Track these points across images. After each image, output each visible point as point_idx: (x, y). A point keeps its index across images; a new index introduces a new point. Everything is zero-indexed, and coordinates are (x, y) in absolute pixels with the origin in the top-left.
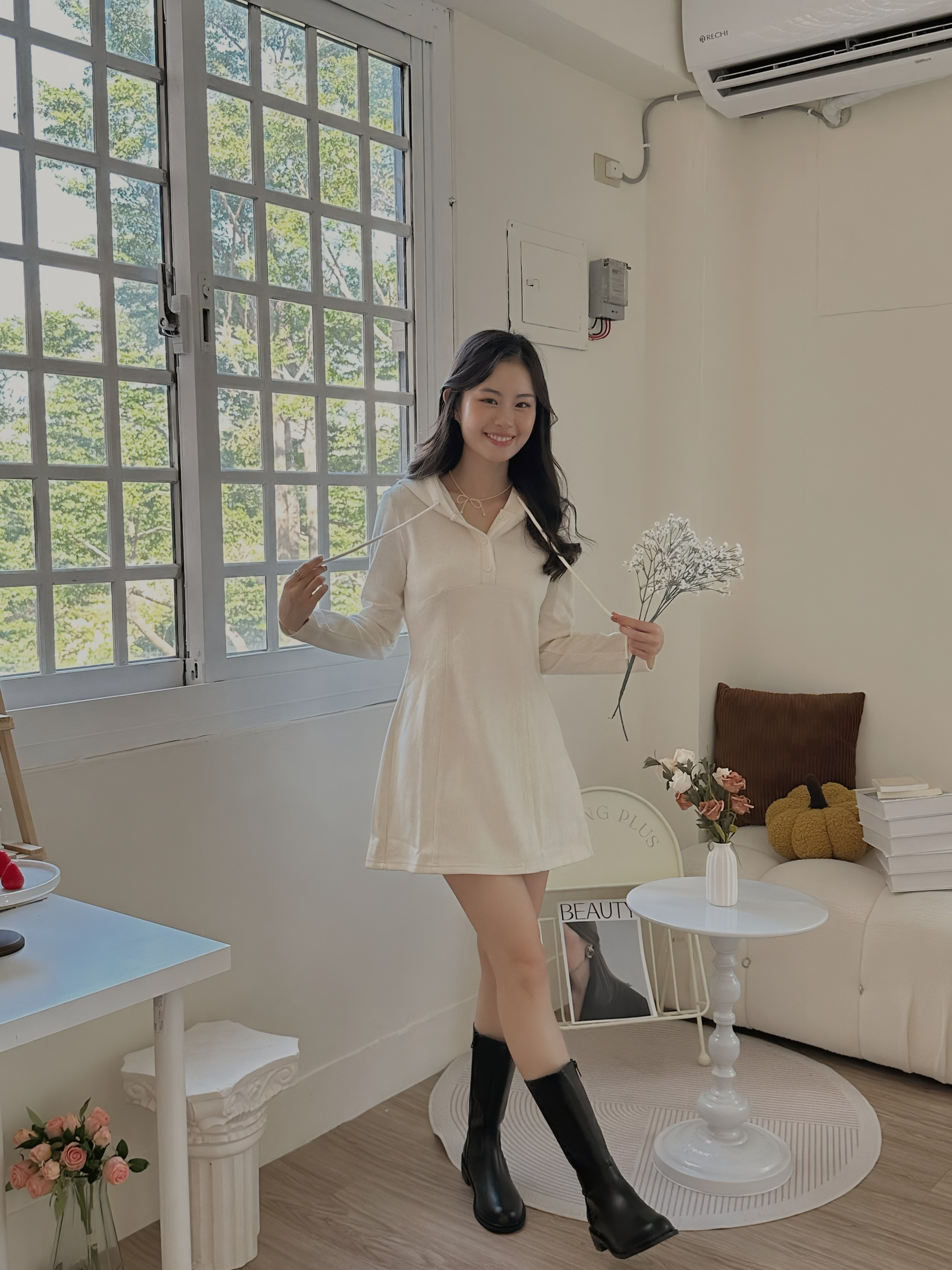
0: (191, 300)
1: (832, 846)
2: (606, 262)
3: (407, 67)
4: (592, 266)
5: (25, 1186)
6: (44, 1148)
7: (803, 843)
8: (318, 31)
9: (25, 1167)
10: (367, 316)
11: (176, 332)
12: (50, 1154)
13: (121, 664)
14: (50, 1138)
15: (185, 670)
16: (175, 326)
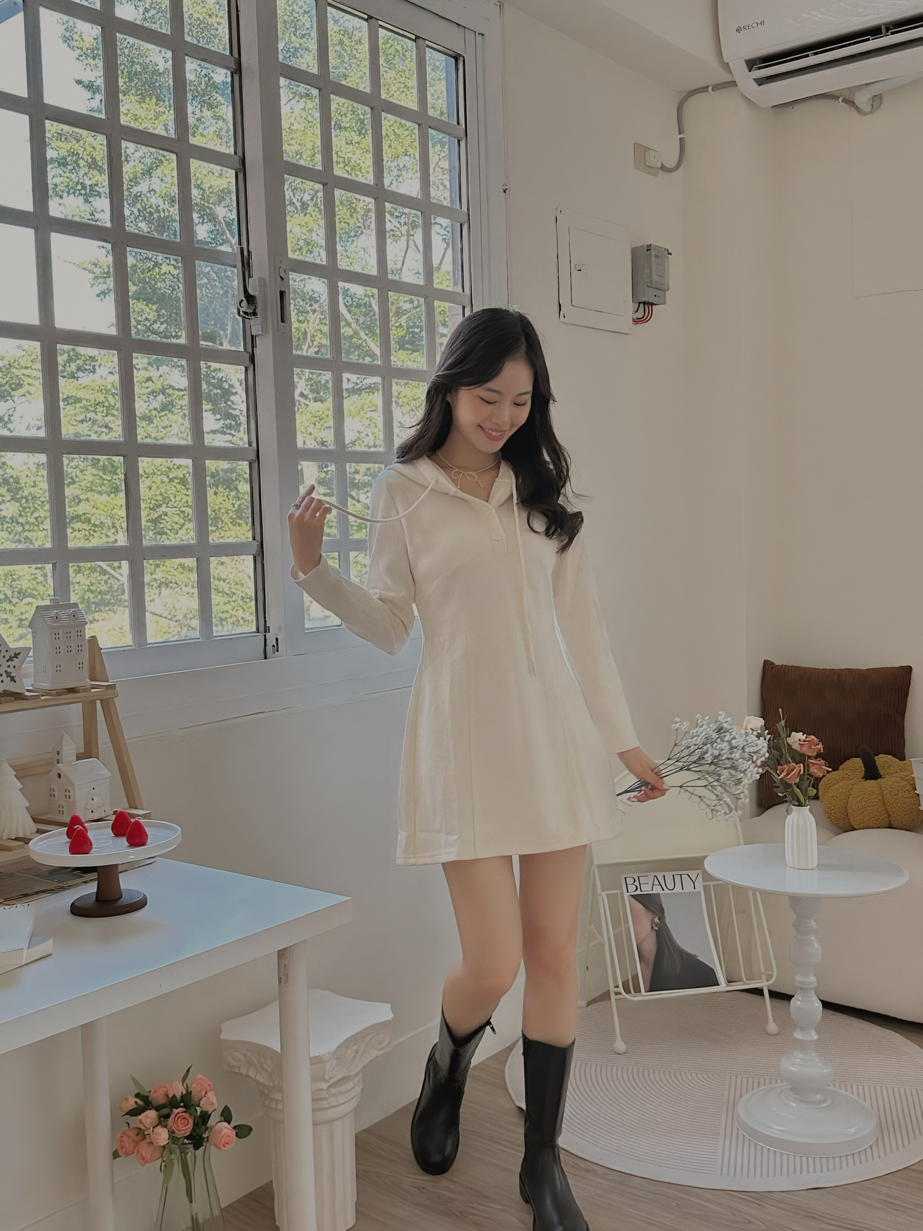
1: (889, 816)
2: (649, 248)
3: (462, 59)
5: (133, 1153)
6: (151, 1115)
7: (860, 814)
8: (380, 22)
9: (132, 1134)
10: (428, 299)
11: (255, 314)
12: (157, 1121)
13: (207, 639)
14: (154, 1106)
15: (265, 645)
16: (254, 308)
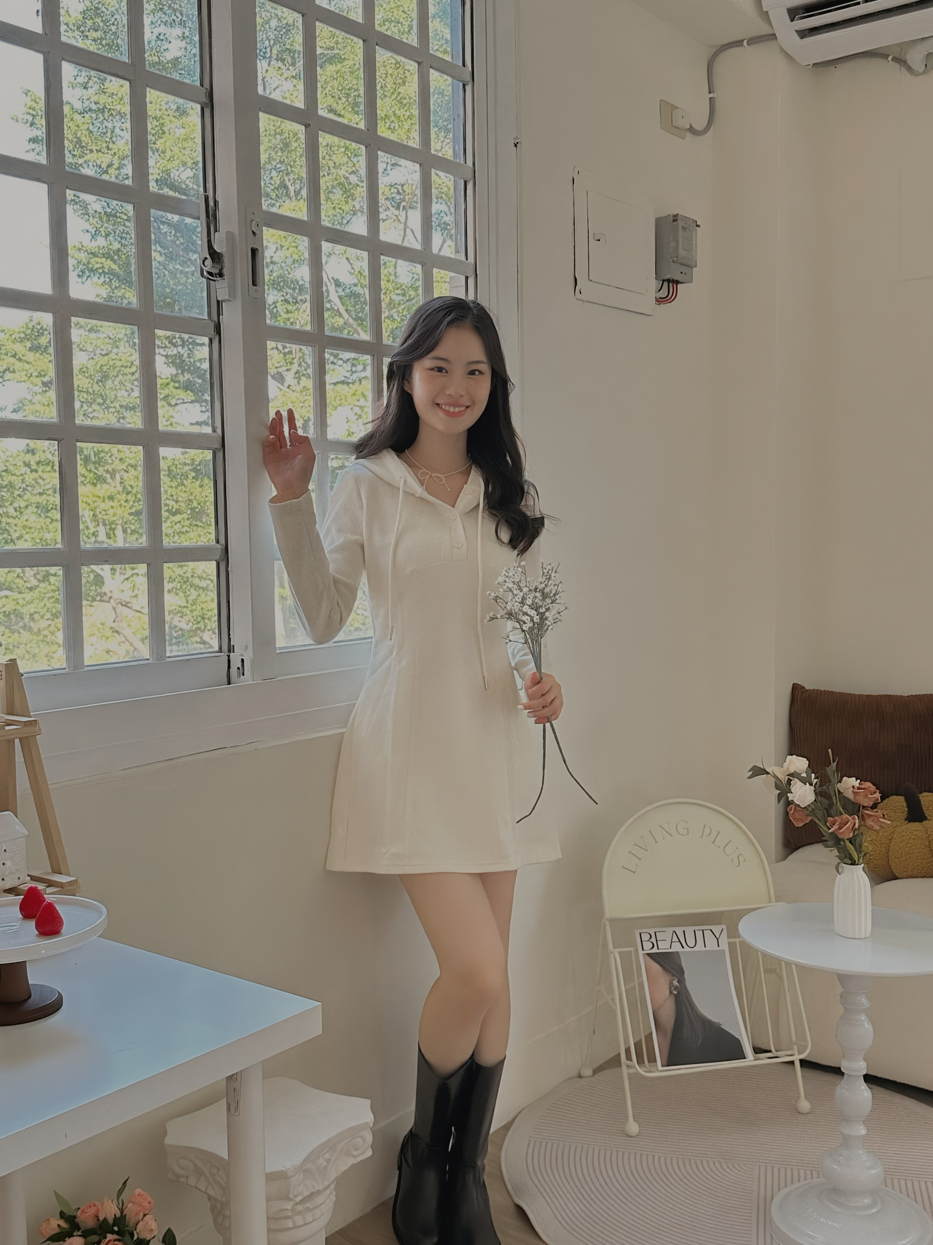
0: (237, 237)
2: (675, 218)
4: (659, 223)
6: (76, 1242)
7: (904, 861)
10: (426, 266)
11: (221, 275)
13: (158, 660)
14: (81, 1230)
15: (229, 667)
16: (220, 267)
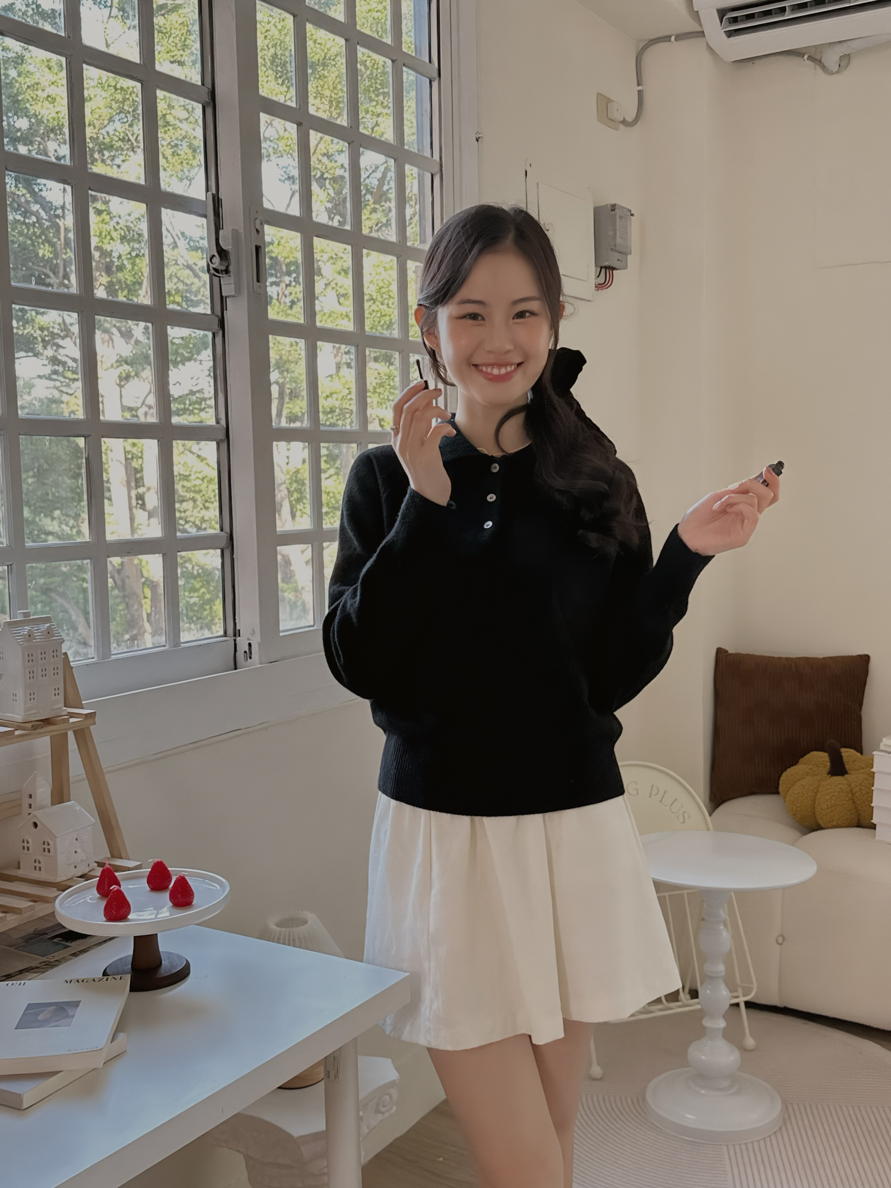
0: (243, 236)
1: (857, 814)
2: (613, 207)
4: (597, 211)
7: (829, 812)
10: (401, 258)
11: (227, 271)
13: (174, 646)
15: (235, 650)
16: (227, 264)
